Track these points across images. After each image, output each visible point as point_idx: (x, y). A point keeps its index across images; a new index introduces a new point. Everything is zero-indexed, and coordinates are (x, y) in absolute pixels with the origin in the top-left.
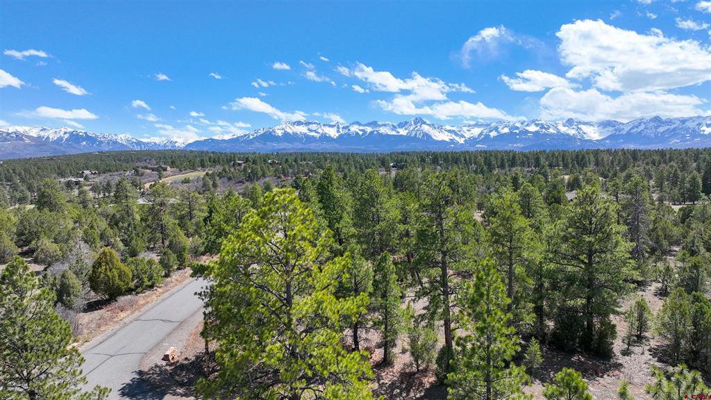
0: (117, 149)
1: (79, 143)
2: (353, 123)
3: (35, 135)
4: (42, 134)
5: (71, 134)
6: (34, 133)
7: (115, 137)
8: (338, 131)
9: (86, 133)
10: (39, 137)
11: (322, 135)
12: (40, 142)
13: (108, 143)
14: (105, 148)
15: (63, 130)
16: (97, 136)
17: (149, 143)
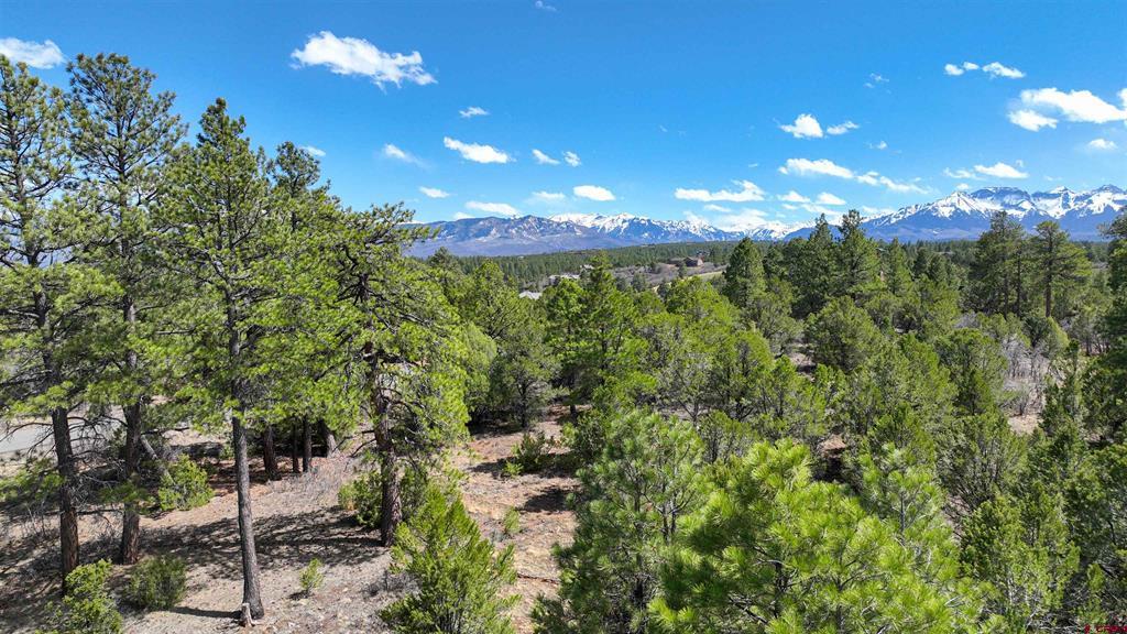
0: (688, 239)
1: (639, 235)
2: (1101, 189)
3: (589, 226)
4: (597, 223)
5: (631, 222)
6: (588, 222)
7: (686, 226)
8: (1065, 205)
9: (649, 221)
10: (594, 228)
11: (1030, 212)
12: (593, 233)
13: (677, 234)
14: (672, 240)
15: (622, 217)
16: (663, 225)
17: (731, 233)
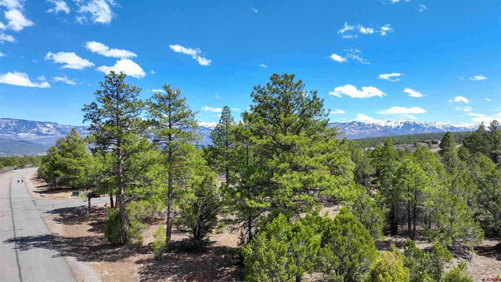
0: (435, 131)
1: (409, 129)
3: (384, 125)
4: (388, 124)
5: (405, 123)
6: (383, 124)
7: (434, 125)
9: (414, 122)
10: (386, 126)
12: (386, 129)
13: (429, 129)
14: (426, 132)
15: (400, 121)
16: (422, 124)
17: (459, 128)
